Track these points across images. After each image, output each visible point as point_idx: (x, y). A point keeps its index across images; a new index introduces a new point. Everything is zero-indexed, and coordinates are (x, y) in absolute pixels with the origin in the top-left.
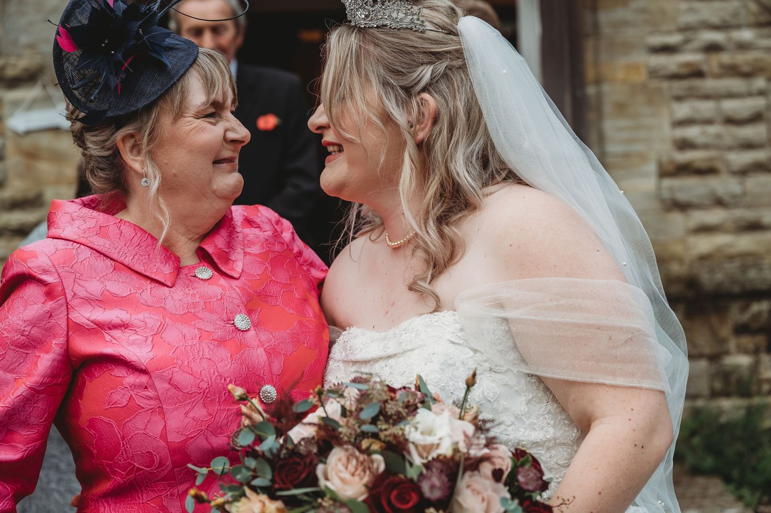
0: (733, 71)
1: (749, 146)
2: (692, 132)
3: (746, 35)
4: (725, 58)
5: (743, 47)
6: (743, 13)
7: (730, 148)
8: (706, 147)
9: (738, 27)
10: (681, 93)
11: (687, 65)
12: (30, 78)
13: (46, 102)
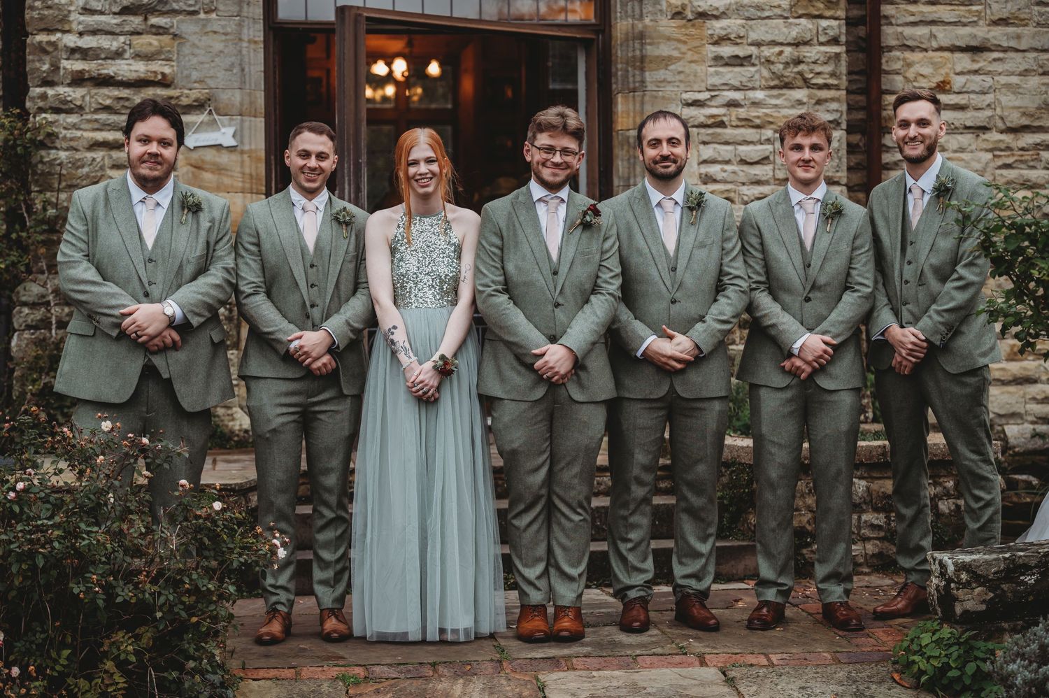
0: (747, 122)
1: (758, 183)
2: (714, 170)
3: (759, 95)
4: (742, 112)
5: (755, 104)
6: (757, 76)
7: (744, 184)
8: (725, 182)
9: (753, 89)
10: (706, 139)
11: (713, 116)
12: (199, 106)
13: (212, 125)
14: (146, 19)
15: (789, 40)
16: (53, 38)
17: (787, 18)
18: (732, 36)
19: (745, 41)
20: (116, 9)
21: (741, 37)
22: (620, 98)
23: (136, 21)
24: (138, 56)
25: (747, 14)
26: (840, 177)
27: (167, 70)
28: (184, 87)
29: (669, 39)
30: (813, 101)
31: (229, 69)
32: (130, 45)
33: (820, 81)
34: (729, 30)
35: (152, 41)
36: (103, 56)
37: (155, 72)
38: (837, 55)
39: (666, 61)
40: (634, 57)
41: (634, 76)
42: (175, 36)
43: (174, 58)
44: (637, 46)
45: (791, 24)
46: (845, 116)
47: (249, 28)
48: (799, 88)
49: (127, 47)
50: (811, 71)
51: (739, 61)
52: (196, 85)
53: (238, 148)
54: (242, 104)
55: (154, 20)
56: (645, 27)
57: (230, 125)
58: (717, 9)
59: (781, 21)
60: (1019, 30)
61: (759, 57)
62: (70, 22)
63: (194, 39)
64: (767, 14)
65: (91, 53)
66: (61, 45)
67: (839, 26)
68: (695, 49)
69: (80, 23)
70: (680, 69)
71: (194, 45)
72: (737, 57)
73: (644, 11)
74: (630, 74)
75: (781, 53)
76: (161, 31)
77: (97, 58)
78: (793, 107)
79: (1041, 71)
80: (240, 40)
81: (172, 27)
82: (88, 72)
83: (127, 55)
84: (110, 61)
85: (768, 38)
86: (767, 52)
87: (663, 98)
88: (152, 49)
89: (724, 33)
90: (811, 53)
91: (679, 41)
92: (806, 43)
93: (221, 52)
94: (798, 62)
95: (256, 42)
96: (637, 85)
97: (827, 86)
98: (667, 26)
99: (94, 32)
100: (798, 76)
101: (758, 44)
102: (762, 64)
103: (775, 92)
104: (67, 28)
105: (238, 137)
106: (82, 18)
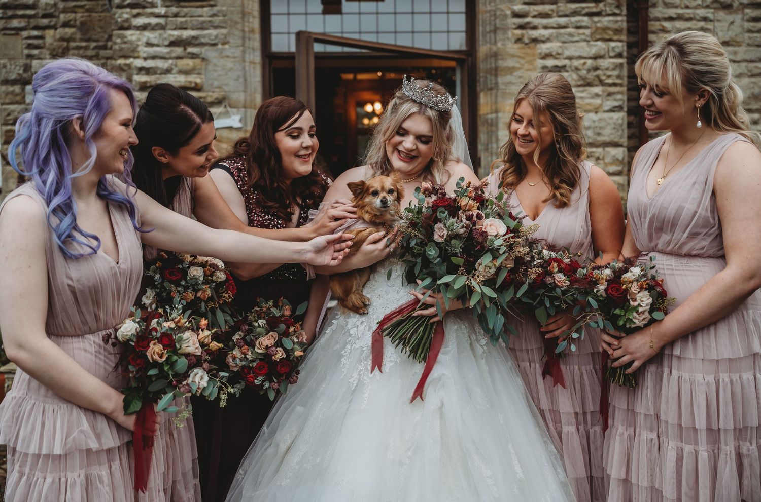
12: (219, 102)
13: (227, 114)
14: (185, 49)
15: (591, 55)
16: (128, 61)
17: (588, 41)
18: (554, 53)
19: (561, 56)
20: (167, 43)
21: (558, 54)
22: (482, 95)
23: (179, 50)
24: (181, 72)
25: (563, 39)
26: (623, 142)
27: (198, 80)
28: (209, 91)
29: (513, 56)
30: (605, 94)
31: (237, 79)
32: (176, 65)
33: (610, 81)
34: (551, 50)
35: (189, 63)
36: (159, 72)
37: (191, 82)
38: (621, 65)
39: (511, 70)
40: (491, 68)
41: (491, 80)
42: (203, 59)
43: (203, 72)
44: (493, 61)
45: (591, 45)
46: (626, 103)
47: (249, 54)
48: (596, 85)
49: (173, 67)
50: (605, 75)
51: (558, 69)
52: (217, 90)
53: (243, 129)
54: (245, 101)
55: (190, 49)
56: (498, 49)
57: (238, 114)
58: (544, 36)
59: (584, 44)
60: (736, 49)
61: (570, 67)
62: (138, 52)
63: (215, 61)
64: (576, 39)
65: (151, 71)
66: (133, 66)
67: (623, 46)
68: (530, 62)
69: (144, 52)
70: (520, 75)
71: (215, 65)
72: (557, 67)
73: (498, 38)
74: (489, 79)
75: (585, 64)
76: (194, 56)
77: (155, 73)
78: (592, 98)
79: (749, 74)
80: (244, 61)
81: (201, 53)
82: (150, 82)
83: (174, 71)
84: (163, 76)
85: (577, 54)
86: (576, 63)
87: (510, 93)
88: (189, 68)
89: (548, 51)
90: (605, 63)
91: (520, 57)
92: (601, 57)
93: (232, 69)
94: (596, 69)
95: (254, 63)
96: (493, 85)
97: (614, 84)
98: (512, 48)
99: (153, 58)
100: (596, 79)
101: (570, 58)
102: (572, 71)
103: (581, 89)
104: (136, 55)
105: (243, 122)
106: (146, 49)
